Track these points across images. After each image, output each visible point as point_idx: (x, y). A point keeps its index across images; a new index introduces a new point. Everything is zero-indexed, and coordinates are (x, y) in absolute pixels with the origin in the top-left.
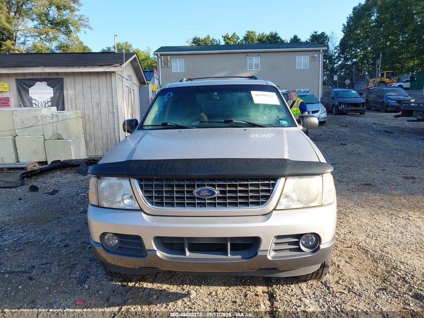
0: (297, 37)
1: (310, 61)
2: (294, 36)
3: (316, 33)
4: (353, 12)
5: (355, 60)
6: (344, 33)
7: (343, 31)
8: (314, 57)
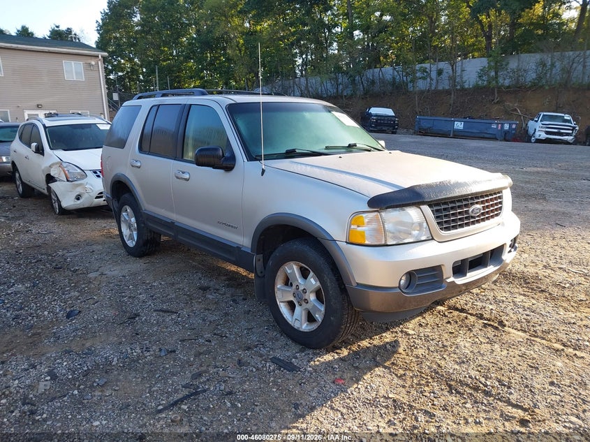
0: (27, 29)
1: (85, 69)
2: (23, 27)
3: (58, 27)
4: (109, 7)
5: (120, 74)
6: (99, 33)
7: (97, 30)
8: (90, 65)
